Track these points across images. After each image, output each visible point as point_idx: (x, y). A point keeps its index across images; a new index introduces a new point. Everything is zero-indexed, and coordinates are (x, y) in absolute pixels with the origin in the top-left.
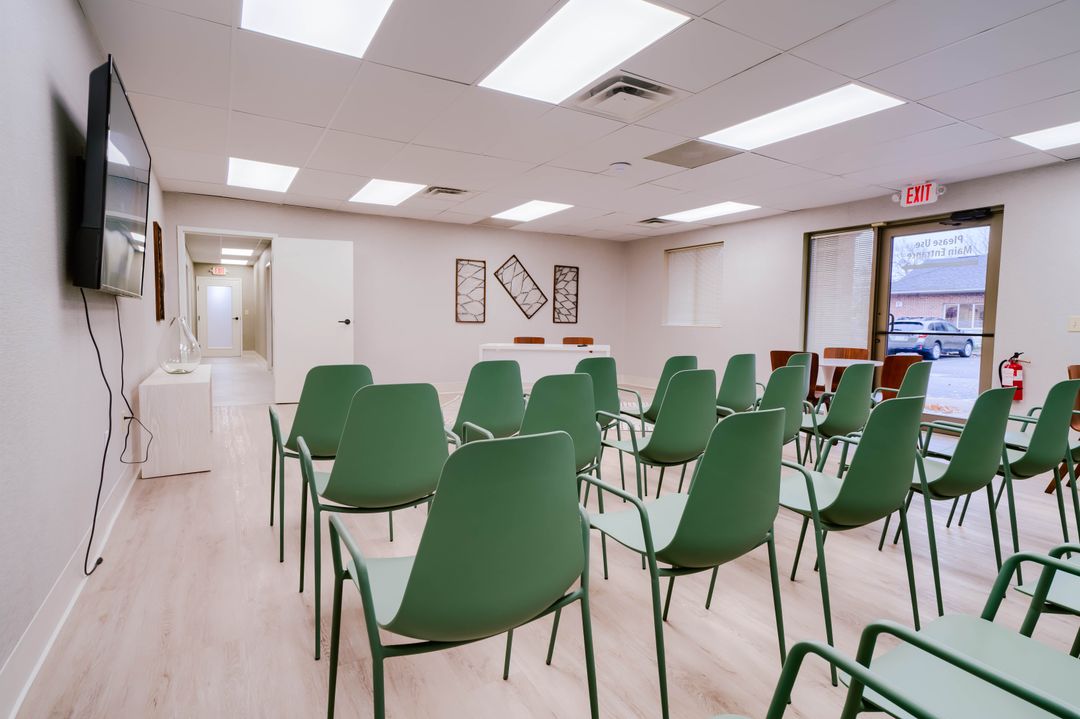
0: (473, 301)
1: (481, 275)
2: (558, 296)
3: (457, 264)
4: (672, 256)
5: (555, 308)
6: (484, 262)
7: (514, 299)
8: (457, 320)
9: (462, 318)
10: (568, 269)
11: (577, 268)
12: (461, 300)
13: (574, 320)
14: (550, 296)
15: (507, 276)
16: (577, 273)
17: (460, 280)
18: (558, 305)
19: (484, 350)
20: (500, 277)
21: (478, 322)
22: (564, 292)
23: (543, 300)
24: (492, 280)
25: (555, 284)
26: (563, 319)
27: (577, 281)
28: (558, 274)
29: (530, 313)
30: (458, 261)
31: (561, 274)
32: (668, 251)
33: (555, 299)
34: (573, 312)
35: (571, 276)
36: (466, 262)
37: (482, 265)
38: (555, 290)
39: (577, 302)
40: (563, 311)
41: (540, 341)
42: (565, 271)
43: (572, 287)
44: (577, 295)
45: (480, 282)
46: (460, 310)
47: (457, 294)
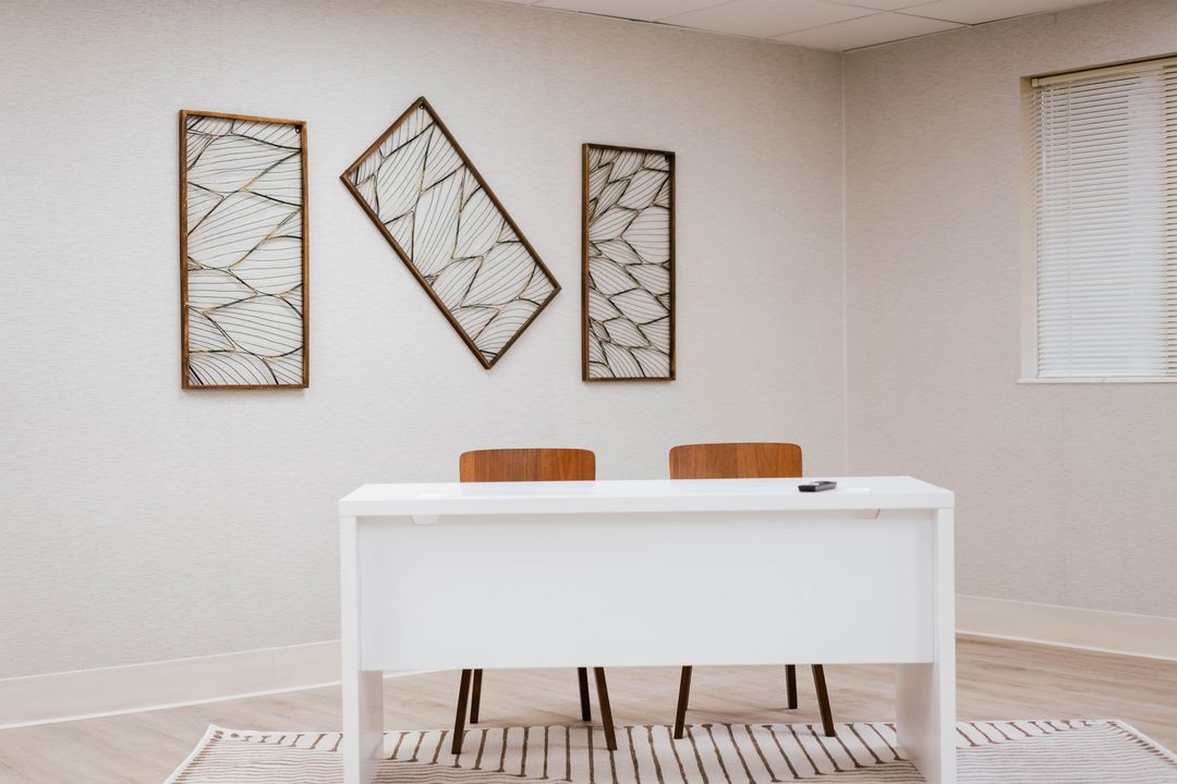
0: (256, 294)
1: (285, 183)
2: (596, 269)
3: (183, 131)
4: (1050, 100)
5: (586, 322)
6: (299, 127)
7: (424, 283)
8: (189, 381)
9: (207, 371)
10: (635, 160)
11: (670, 157)
12: (205, 289)
13: (658, 366)
14: (567, 271)
15: (393, 188)
16: (671, 174)
17: (198, 205)
18: (599, 309)
19: (362, 521)
20: (366, 191)
21: (277, 387)
22: (624, 256)
23: (541, 289)
24: (332, 207)
25: (586, 220)
26: (622, 364)
27: (671, 209)
28: (596, 181)
29: (490, 342)
30: (187, 121)
31: (609, 183)
32: (1034, 82)
33: (587, 284)
34: (659, 335)
35: (647, 185)
36: (224, 127)
37: (290, 138)
38: (588, 248)
39: (672, 294)
40: (620, 332)
41: (576, 465)
42: (626, 164)
43: (649, 234)
44: (670, 266)
45: (286, 211)
46: (201, 335)
47: (185, 267)
